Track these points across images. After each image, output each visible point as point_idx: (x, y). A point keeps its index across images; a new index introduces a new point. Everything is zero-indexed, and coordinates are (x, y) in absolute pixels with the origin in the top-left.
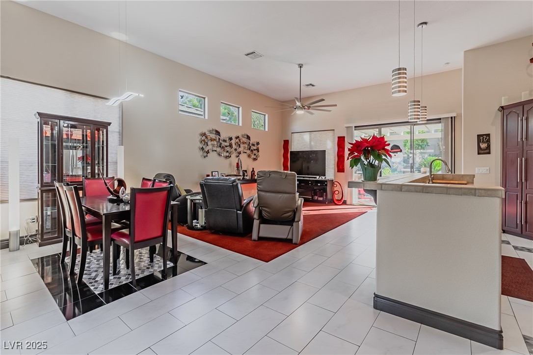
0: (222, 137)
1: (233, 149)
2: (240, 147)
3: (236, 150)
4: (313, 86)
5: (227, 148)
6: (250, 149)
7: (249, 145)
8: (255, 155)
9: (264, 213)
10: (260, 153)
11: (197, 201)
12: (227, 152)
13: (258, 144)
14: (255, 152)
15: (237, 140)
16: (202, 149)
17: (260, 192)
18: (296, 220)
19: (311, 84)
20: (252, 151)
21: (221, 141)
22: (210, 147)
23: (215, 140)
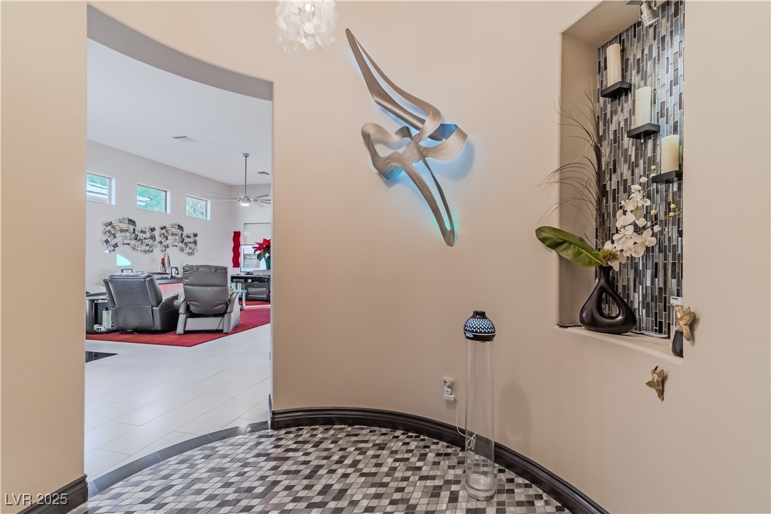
0: (138, 228)
1: (156, 242)
2: (167, 239)
3: (161, 242)
4: (267, 174)
5: (146, 241)
6: (182, 242)
7: (181, 237)
8: (190, 248)
9: (192, 308)
10: (198, 247)
11: (101, 301)
12: (147, 245)
13: (195, 235)
14: (192, 245)
15: (164, 231)
16: (107, 242)
17: (186, 286)
18: (228, 311)
19: (264, 173)
20: (186, 244)
21: (137, 232)
22: (119, 239)
23: (127, 231)
